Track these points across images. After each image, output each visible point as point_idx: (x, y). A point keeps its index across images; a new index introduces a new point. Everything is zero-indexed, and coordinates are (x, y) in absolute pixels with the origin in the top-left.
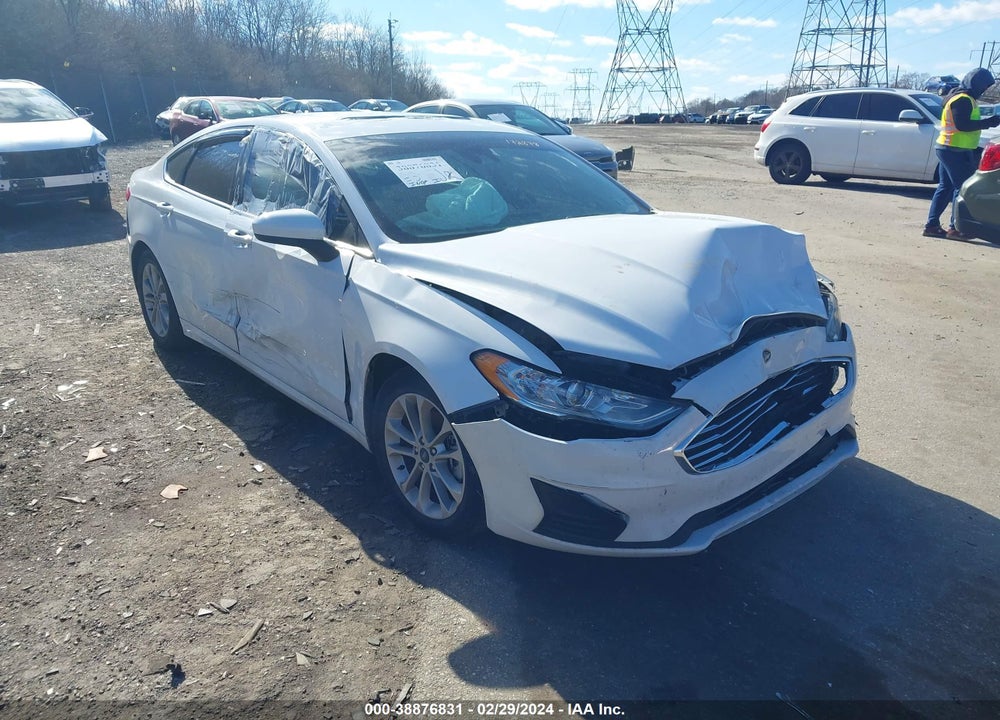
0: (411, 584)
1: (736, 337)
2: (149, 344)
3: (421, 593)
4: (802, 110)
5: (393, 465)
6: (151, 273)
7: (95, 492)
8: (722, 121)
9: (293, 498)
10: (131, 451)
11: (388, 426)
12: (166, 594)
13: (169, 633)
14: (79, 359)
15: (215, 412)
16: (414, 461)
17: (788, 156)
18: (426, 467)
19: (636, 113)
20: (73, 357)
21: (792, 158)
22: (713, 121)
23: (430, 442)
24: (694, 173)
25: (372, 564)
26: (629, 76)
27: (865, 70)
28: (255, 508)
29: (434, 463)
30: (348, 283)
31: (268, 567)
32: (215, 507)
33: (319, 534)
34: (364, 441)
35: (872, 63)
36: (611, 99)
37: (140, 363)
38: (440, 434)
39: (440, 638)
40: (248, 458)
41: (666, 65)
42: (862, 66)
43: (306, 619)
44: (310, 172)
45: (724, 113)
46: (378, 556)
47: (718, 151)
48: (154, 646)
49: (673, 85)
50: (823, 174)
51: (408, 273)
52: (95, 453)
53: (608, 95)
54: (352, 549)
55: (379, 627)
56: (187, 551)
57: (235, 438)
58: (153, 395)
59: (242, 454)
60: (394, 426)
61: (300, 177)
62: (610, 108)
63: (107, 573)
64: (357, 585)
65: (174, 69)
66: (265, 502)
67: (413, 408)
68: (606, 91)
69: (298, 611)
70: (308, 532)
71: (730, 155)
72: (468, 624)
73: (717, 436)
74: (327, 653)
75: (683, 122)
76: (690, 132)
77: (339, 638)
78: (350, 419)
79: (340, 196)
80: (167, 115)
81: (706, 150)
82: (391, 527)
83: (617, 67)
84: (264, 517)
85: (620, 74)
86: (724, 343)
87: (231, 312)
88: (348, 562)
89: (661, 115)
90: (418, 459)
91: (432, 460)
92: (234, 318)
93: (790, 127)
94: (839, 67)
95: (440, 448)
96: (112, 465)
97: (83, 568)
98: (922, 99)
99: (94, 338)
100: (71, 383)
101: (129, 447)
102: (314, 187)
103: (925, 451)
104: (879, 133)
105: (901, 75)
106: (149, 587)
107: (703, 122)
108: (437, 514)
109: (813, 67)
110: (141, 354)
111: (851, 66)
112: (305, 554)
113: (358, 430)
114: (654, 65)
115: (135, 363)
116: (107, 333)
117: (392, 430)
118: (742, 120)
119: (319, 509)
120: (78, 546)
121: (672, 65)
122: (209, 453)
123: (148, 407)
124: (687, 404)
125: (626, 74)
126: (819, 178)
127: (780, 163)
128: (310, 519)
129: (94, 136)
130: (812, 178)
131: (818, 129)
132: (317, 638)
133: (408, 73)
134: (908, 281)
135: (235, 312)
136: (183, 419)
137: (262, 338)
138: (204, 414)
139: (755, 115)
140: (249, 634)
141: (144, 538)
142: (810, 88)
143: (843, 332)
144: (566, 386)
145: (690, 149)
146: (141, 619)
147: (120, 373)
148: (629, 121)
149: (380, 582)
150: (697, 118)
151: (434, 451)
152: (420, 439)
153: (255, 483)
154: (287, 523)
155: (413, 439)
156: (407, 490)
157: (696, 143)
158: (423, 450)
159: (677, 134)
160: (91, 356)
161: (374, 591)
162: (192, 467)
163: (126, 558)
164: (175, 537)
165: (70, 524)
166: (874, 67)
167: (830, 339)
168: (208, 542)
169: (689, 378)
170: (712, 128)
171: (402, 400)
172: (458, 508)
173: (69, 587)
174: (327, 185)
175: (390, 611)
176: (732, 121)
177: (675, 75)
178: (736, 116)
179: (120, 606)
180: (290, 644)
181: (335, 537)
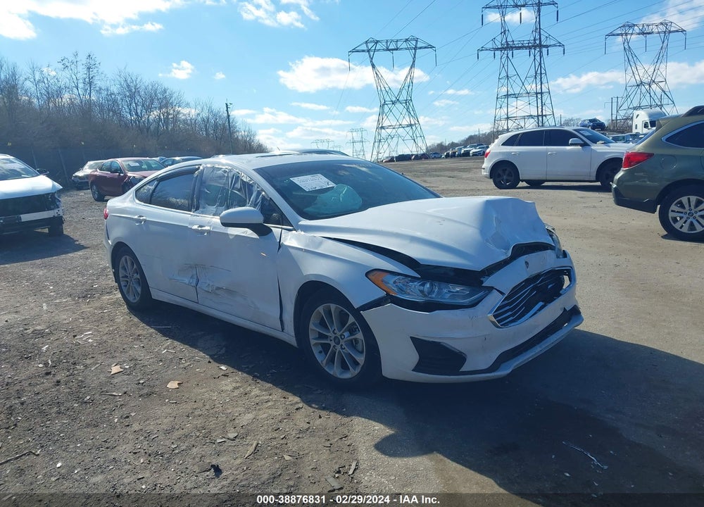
0: (339, 417)
1: (509, 254)
2: (125, 309)
3: (346, 420)
4: (509, 142)
5: (315, 351)
6: (127, 262)
7: (125, 389)
8: (453, 155)
9: (251, 381)
10: (138, 366)
11: (311, 326)
12: (193, 434)
13: (203, 453)
14: (81, 320)
15: (184, 341)
16: (330, 345)
17: (504, 171)
18: (338, 347)
19: (395, 155)
20: (76, 320)
21: (507, 172)
22: (447, 156)
23: (340, 331)
24: (445, 187)
25: (312, 410)
26: (389, 131)
27: (540, 118)
28: (230, 388)
29: (343, 344)
30: (280, 245)
31: (250, 416)
32: (204, 390)
33: (274, 397)
34: (293, 342)
35: (544, 114)
36: (378, 147)
37: (123, 319)
38: (347, 325)
39: (367, 438)
40: (214, 364)
41: (413, 123)
42: (538, 116)
43: (283, 439)
44: (247, 187)
45: (454, 151)
46: (313, 405)
47: (456, 173)
48: (197, 460)
49: (418, 135)
50: (527, 181)
51: (319, 235)
52: (115, 369)
53: (376, 144)
54: (297, 403)
55: (327, 438)
56: (197, 413)
57: (202, 354)
58: (139, 336)
59: (209, 362)
60: (316, 326)
61: (239, 190)
62: (378, 153)
63: (152, 428)
64: (307, 420)
65: (83, 143)
66: (234, 385)
67: (329, 313)
68: (375, 142)
69: (277, 436)
70: (268, 397)
71: (465, 175)
72: (381, 430)
73: (508, 308)
74: (301, 453)
75: (427, 158)
76: (434, 164)
77: (305, 446)
78: (283, 329)
79: (268, 199)
80: (80, 174)
81: (447, 173)
82: (317, 390)
83: (380, 126)
84: (236, 393)
85: (383, 130)
86: (503, 257)
87: (192, 277)
88: (297, 409)
89: (412, 155)
90: (333, 344)
91: (342, 342)
92: (195, 281)
93: (503, 153)
94: (524, 118)
95: (346, 334)
96: (128, 375)
97: (136, 427)
98: (581, 132)
99: (86, 308)
100: (82, 334)
101: (136, 365)
102: (251, 195)
103: (620, 323)
104: (558, 153)
105: (563, 120)
106: (181, 432)
107: (440, 157)
108: (347, 376)
109: (508, 118)
110: (122, 315)
111: (531, 116)
112: (269, 408)
113: (289, 336)
114: (405, 123)
115: (119, 319)
116: (92, 304)
117: (314, 328)
118: (467, 154)
119: (271, 385)
120: (128, 417)
121: (417, 122)
122: (189, 363)
123: (138, 342)
124: (491, 289)
125: (387, 130)
126: (525, 184)
127: (499, 176)
128: (266, 390)
129: (53, 186)
130: (521, 184)
131: (520, 153)
132: (293, 446)
133: (240, 138)
134: (592, 237)
135: (195, 277)
136: (164, 347)
137: (216, 289)
138: (176, 343)
139: (474, 150)
140: (251, 449)
141: (167, 409)
142: (508, 130)
143: (565, 254)
144: (423, 285)
145: (437, 173)
146: (184, 448)
147: (112, 326)
148: (392, 160)
149: (320, 417)
150: (436, 155)
151: (343, 337)
152: (333, 331)
153: (225, 376)
154: (253, 394)
155: (329, 332)
156: (326, 364)
157: (440, 170)
158: (335, 338)
159: (426, 166)
160: (88, 318)
161: (318, 422)
162: (181, 371)
163: (160, 420)
164: (187, 407)
165: (117, 406)
166: (546, 116)
167: (558, 257)
168: (207, 407)
169: (489, 276)
170: (448, 160)
171: (321, 309)
172: (362, 368)
173: (131, 437)
174: (259, 193)
175: (331, 430)
176: (460, 155)
177: (419, 129)
178: (462, 152)
179: (168, 443)
180: (278, 451)
181: (284, 398)
